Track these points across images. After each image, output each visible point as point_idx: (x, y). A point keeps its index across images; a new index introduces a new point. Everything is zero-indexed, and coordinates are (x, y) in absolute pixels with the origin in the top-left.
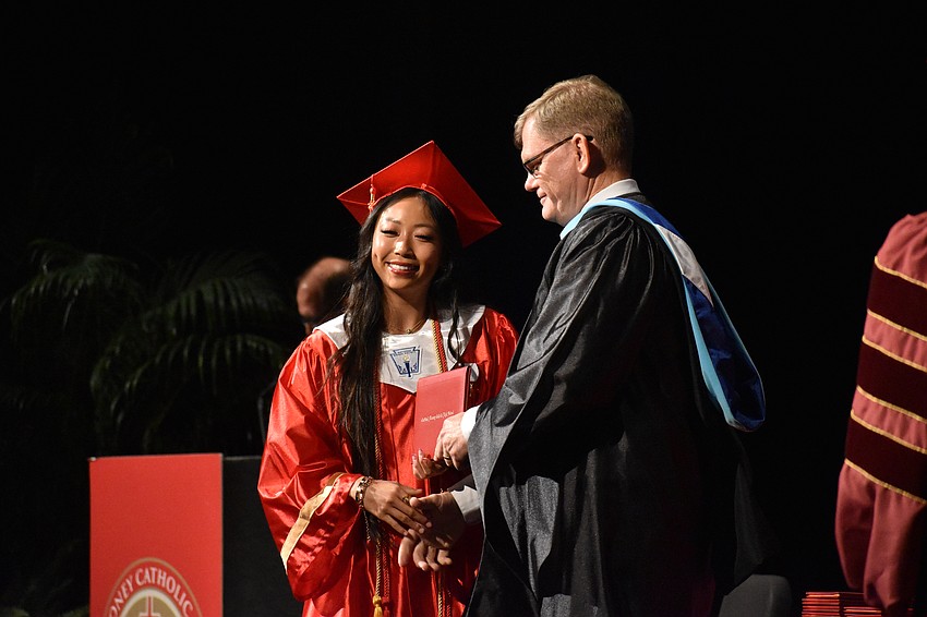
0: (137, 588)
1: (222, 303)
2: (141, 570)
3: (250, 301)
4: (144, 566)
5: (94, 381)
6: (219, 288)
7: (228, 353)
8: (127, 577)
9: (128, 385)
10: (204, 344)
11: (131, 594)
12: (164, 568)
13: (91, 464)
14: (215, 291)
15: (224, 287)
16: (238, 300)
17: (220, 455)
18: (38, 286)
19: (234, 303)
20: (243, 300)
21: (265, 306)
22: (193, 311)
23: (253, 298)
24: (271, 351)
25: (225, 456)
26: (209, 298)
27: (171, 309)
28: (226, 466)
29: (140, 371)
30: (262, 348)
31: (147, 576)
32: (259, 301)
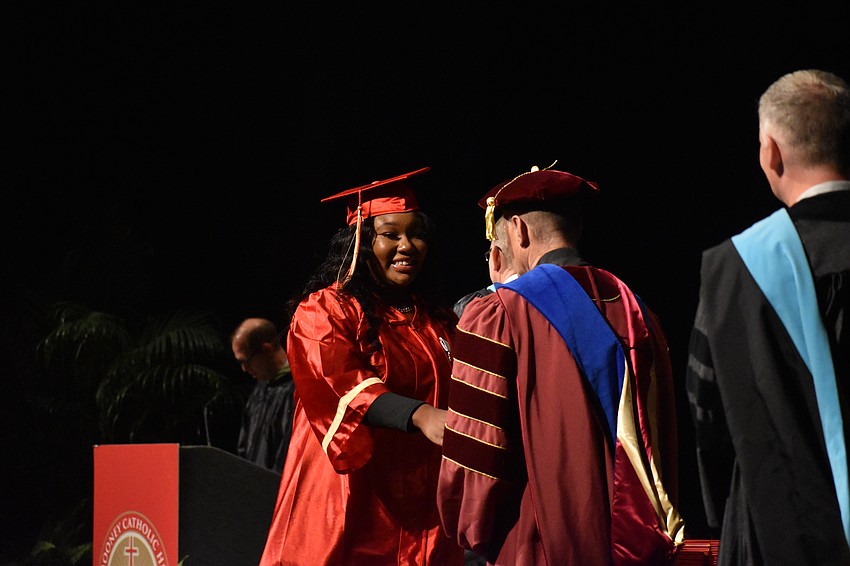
0: (123, 531)
1: (183, 344)
2: (126, 519)
3: (202, 344)
4: (128, 516)
5: (98, 395)
6: (181, 334)
7: (182, 377)
8: (117, 523)
9: (118, 398)
10: (167, 371)
11: (119, 535)
12: (141, 518)
13: (95, 450)
14: (179, 337)
15: (184, 332)
16: (194, 343)
17: (178, 445)
18: (62, 331)
19: (191, 344)
20: (197, 342)
21: (211, 347)
22: (163, 350)
23: (204, 342)
24: (209, 376)
25: (181, 445)
26: (174, 341)
27: (150, 348)
28: (182, 451)
29: (126, 389)
30: (204, 373)
31: (130, 523)
32: (207, 344)
